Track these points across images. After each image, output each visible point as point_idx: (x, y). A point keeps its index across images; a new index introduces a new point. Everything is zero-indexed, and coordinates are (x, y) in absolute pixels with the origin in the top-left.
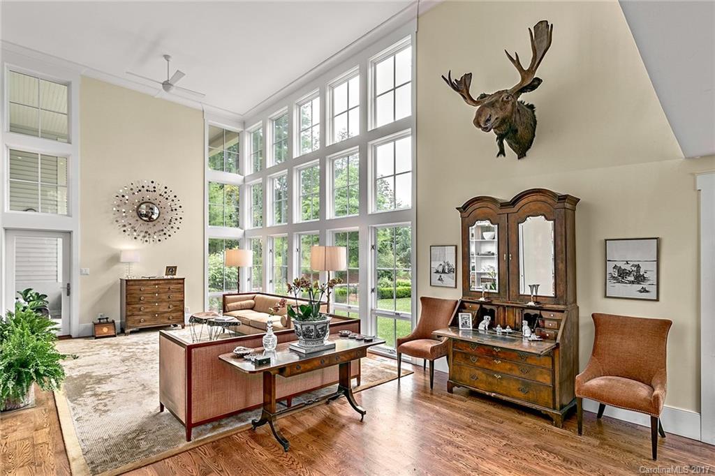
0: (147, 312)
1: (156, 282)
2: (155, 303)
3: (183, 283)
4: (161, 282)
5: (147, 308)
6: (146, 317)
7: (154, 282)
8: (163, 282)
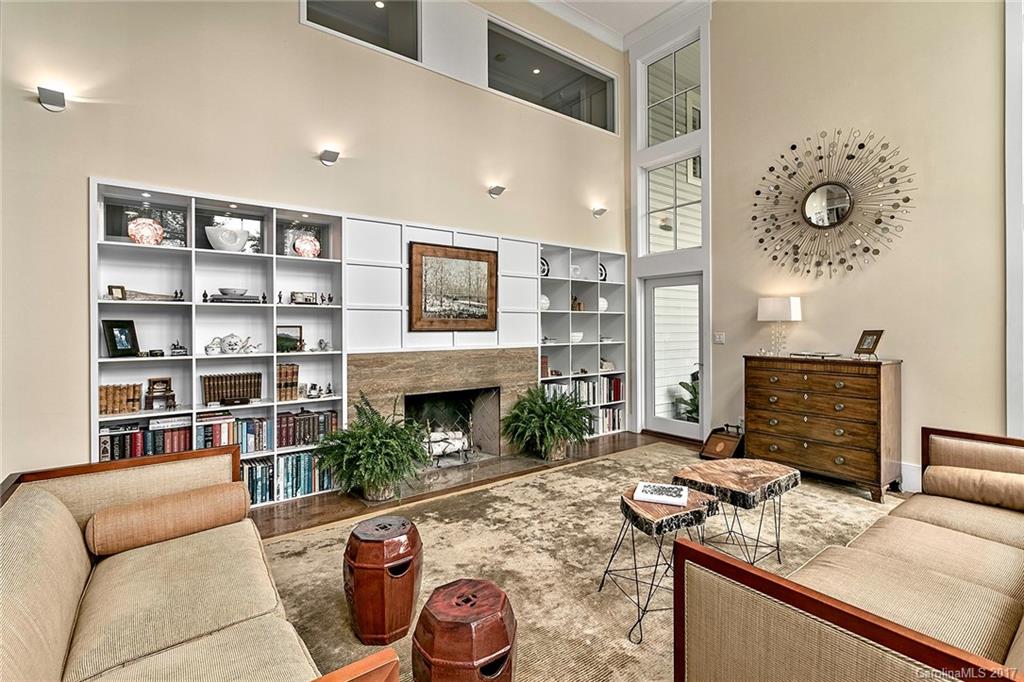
0: (786, 433)
1: (805, 367)
2: (804, 414)
3: (877, 377)
4: (815, 368)
5: (785, 423)
6: (784, 444)
7: (799, 367)
8: (820, 368)
